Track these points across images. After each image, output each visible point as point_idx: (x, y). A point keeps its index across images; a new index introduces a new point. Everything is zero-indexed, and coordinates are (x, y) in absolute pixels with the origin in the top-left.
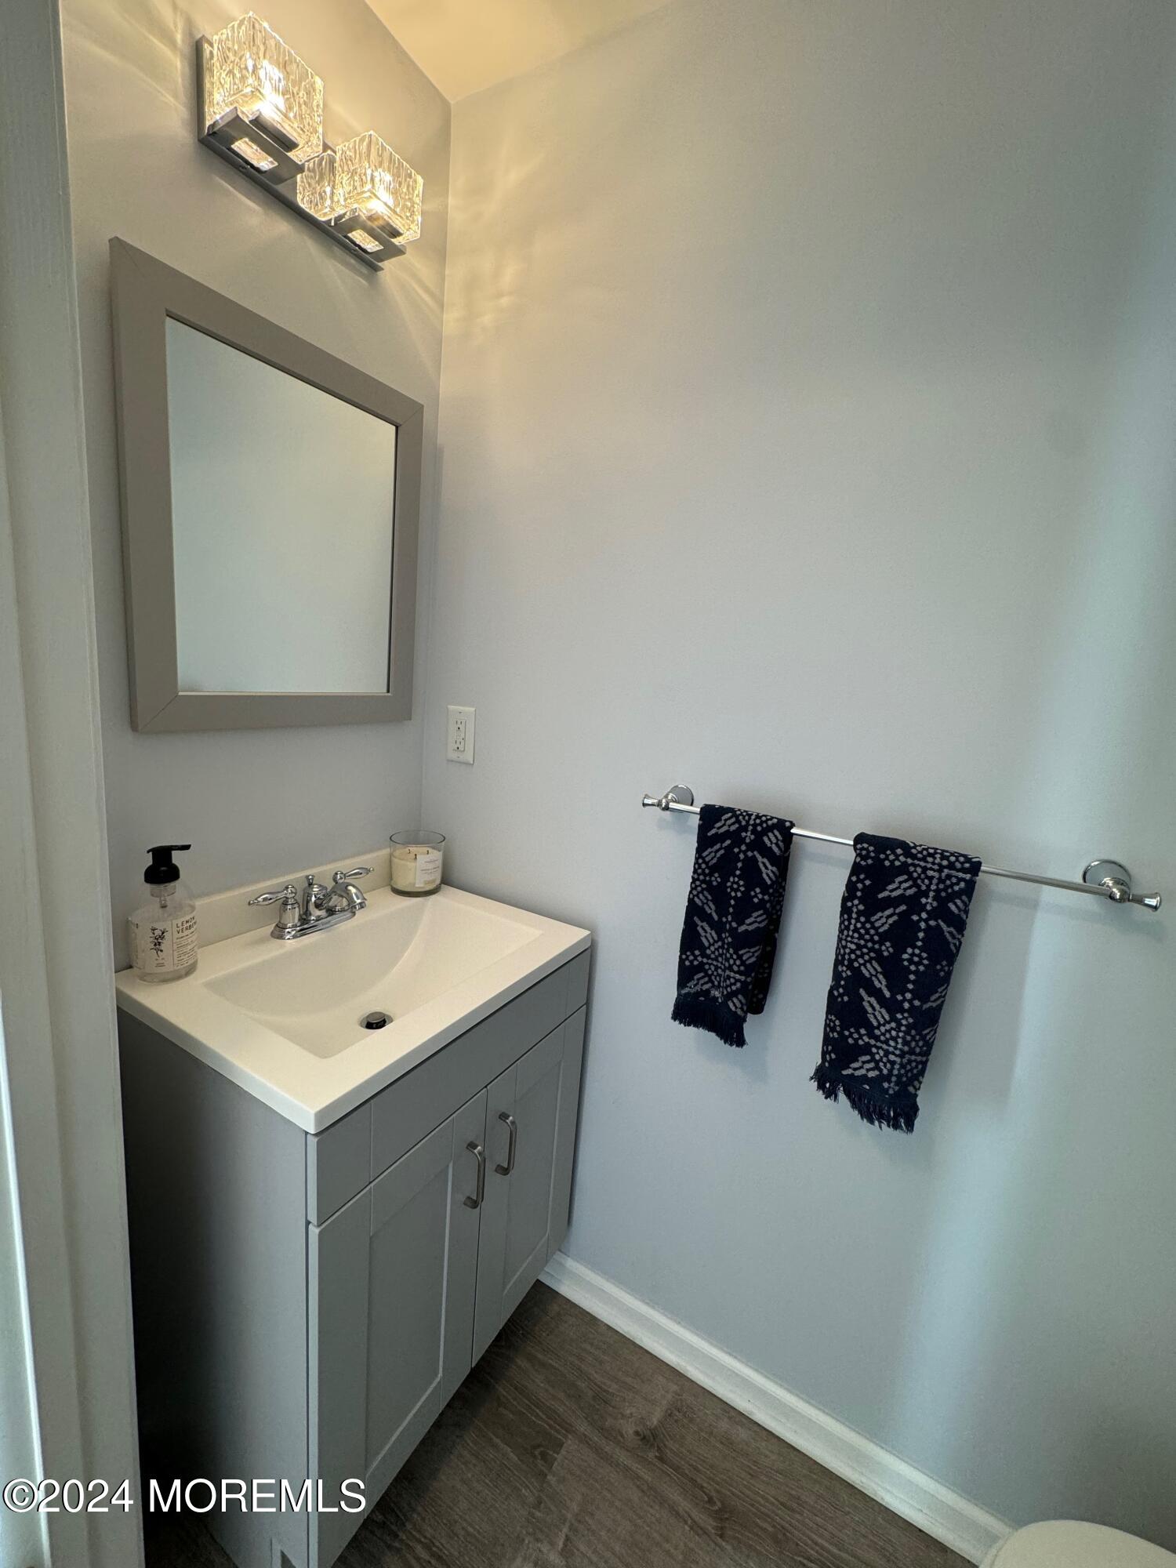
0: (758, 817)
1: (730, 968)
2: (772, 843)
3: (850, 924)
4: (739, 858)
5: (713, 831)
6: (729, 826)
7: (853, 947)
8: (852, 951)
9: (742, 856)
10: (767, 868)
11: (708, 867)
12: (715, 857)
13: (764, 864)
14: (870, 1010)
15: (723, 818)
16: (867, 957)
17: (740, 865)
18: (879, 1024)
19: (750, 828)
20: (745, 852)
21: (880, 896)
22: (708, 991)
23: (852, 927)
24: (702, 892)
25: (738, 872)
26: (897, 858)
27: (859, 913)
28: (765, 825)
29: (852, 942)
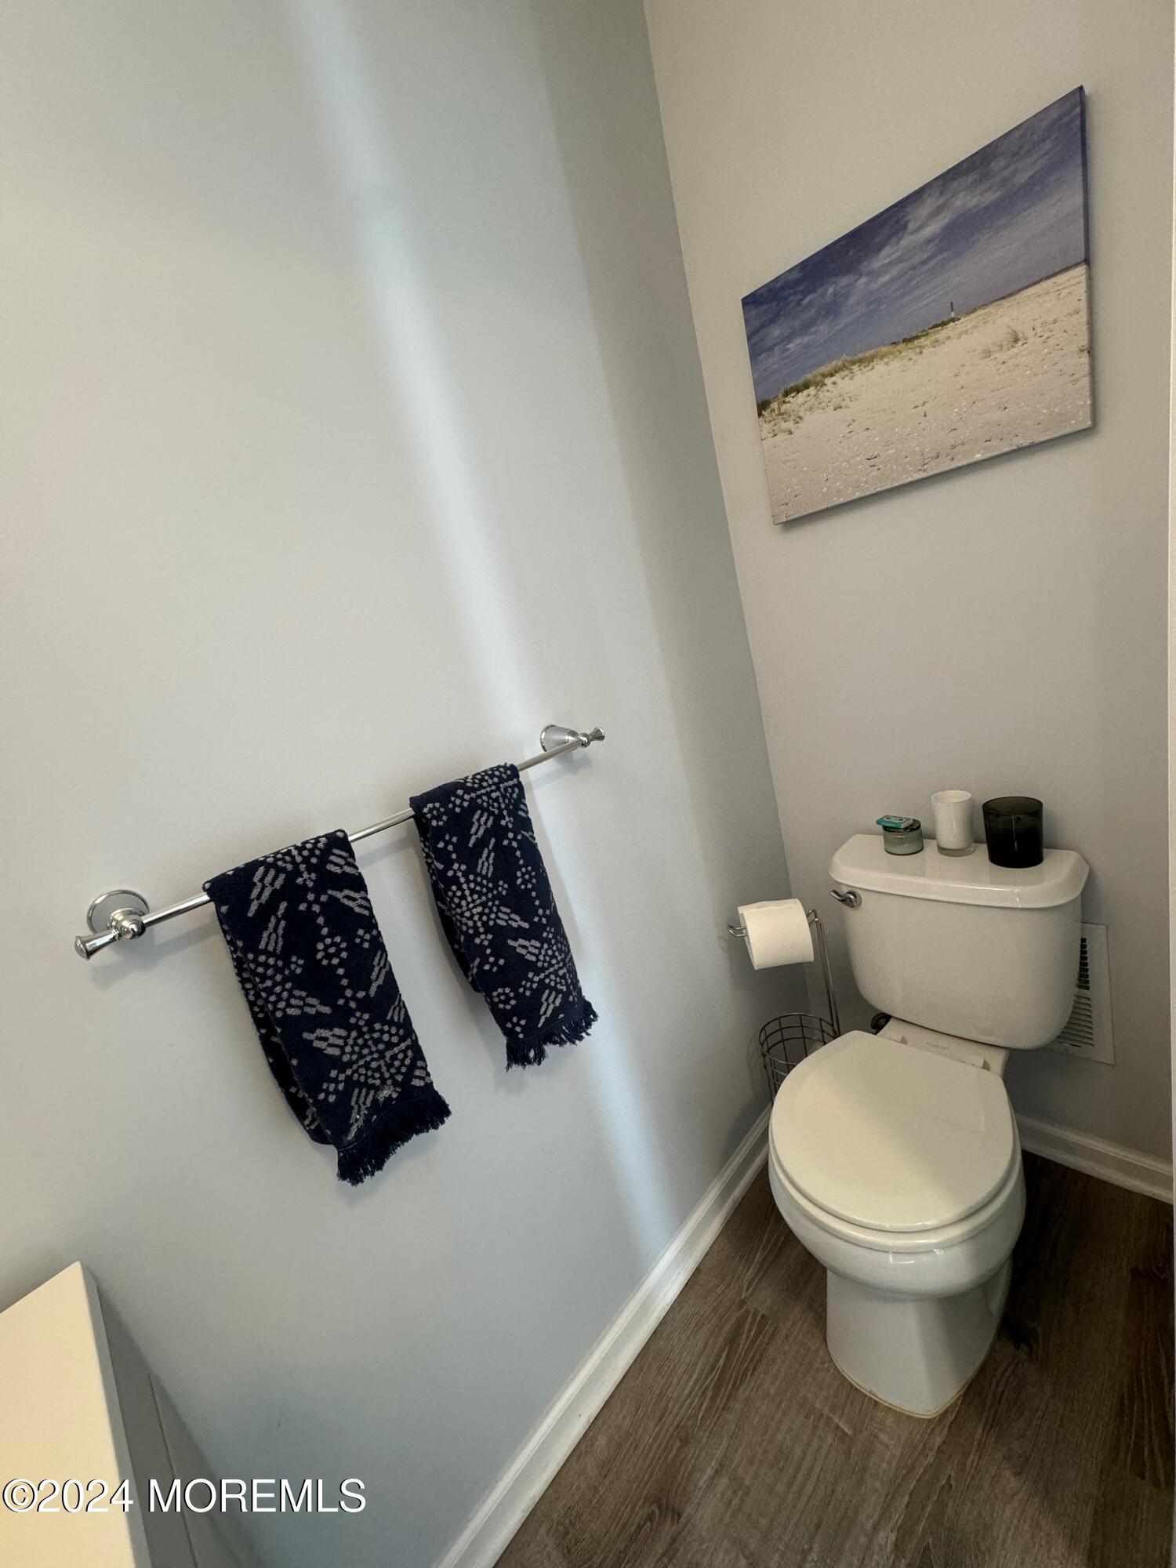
0: (300, 849)
1: (390, 1045)
2: (341, 866)
3: (463, 891)
4: (315, 912)
5: (254, 907)
6: (272, 884)
7: (479, 909)
8: (481, 914)
9: (316, 908)
10: (354, 899)
11: (278, 958)
12: (277, 936)
13: (348, 897)
14: (523, 952)
15: (256, 879)
16: (495, 909)
17: (321, 920)
18: (537, 956)
19: (303, 867)
20: (317, 901)
21: (471, 844)
22: (375, 1101)
23: (467, 892)
24: (291, 996)
25: (325, 931)
26: (463, 800)
27: (465, 874)
28: (317, 852)
29: (475, 907)
